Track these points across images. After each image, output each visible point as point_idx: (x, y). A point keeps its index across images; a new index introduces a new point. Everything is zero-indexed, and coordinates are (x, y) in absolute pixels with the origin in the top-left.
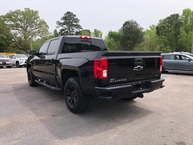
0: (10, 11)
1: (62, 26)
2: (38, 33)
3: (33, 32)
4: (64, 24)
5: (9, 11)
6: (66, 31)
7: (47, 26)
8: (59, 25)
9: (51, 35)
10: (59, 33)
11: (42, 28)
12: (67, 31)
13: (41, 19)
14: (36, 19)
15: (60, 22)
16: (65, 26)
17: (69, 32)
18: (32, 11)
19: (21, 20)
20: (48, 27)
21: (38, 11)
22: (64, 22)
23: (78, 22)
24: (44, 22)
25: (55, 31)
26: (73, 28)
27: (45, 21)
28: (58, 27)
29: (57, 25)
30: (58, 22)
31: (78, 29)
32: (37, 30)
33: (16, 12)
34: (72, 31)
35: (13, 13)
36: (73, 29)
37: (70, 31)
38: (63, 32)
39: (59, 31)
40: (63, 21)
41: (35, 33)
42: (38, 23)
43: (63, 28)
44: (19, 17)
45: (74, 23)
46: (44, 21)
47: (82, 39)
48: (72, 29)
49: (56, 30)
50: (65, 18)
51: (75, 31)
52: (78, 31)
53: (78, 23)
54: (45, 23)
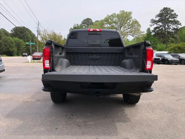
0: (107, 15)
1: (156, 23)
2: (130, 33)
3: (126, 32)
4: (159, 21)
5: (107, 16)
6: (161, 28)
7: (139, 25)
8: (153, 23)
9: (143, 33)
10: (152, 32)
11: (135, 28)
12: (162, 29)
13: (133, 19)
14: (129, 20)
15: (154, 20)
16: (160, 24)
17: (164, 29)
18: (127, 12)
19: (115, 22)
20: (140, 27)
21: (131, 12)
22: (159, 19)
23: (175, 17)
24: (136, 22)
25: (149, 29)
26: (169, 25)
27: (137, 20)
28: (152, 25)
29: (151, 24)
30: (152, 20)
31: (176, 25)
32: (129, 30)
33: (112, 16)
34: (168, 28)
35: (110, 16)
36: (169, 26)
37: (165, 28)
38: (157, 30)
39: (153, 29)
40: (157, 19)
41: (128, 32)
42: (131, 23)
43: (158, 26)
44: (114, 19)
45: (170, 19)
46: (136, 21)
47: (90, 32)
48: (168, 25)
49: (149, 28)
50: (160, 15)
51: (172, 28)
52: (175, 27)
53: (175, 19)
54: (138, 23)
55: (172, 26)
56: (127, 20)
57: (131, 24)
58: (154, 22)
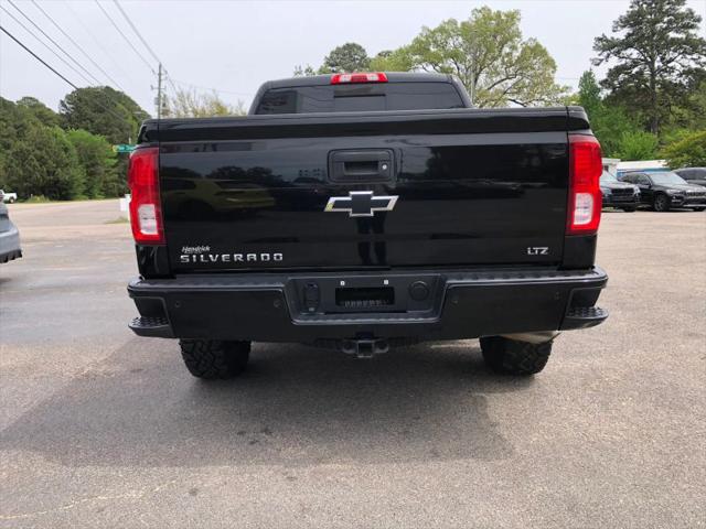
0: (424, 28)
1: (618, 52)
2: (513, 93)
3: (497, 92)
4: (626, 44)
5: (420, 31)
6: (635, 70)
7: (550, 63)
8: (605, 54)
9: (564, 94)
10: (599, 86)
11: (531, 72)
12: (640, 73)
13: (525, 38)
14: (509, 43)
15: (609, 38)
16: (634, 53)
17: (647, 73)
18: (498, 14)
19: (455, 56)
20: (555, 68)
21: (517, 12)
22: (629, 35)
23: (692, 27)
24: (537, 51)
25: (587, 77)
26: (667, 57)
27: (541, 43)
28: (601, 60)
29: (595, 55)
30: (600, 39)
31: (695, 56)
32: (510, 83)
33: (441, 30)
34: (665, 71)
35: (433, 32)
36: (669, 62)
37: (652, 69)
38: (622, 77)
39: (605, 77)
40: (621, 34)
41: (505, 93)
42: (516, 54)
43: (623, 62)
44: (451, 44)
45: (672, 35)
46: (538, 46)
48: (662, 59)
49: (590, 73)
50: (633, 20)
51: (678, 67)
52: (694, 65)
53: (692, 31)
54: (543, 53)
55: (681, 62)
56: (502, 44)
57: (519, 60)
58: (606, 45)
